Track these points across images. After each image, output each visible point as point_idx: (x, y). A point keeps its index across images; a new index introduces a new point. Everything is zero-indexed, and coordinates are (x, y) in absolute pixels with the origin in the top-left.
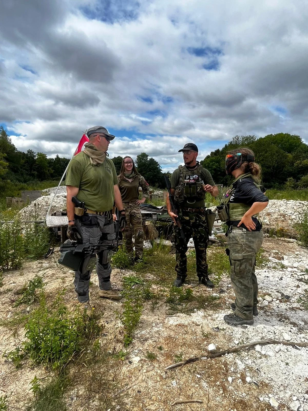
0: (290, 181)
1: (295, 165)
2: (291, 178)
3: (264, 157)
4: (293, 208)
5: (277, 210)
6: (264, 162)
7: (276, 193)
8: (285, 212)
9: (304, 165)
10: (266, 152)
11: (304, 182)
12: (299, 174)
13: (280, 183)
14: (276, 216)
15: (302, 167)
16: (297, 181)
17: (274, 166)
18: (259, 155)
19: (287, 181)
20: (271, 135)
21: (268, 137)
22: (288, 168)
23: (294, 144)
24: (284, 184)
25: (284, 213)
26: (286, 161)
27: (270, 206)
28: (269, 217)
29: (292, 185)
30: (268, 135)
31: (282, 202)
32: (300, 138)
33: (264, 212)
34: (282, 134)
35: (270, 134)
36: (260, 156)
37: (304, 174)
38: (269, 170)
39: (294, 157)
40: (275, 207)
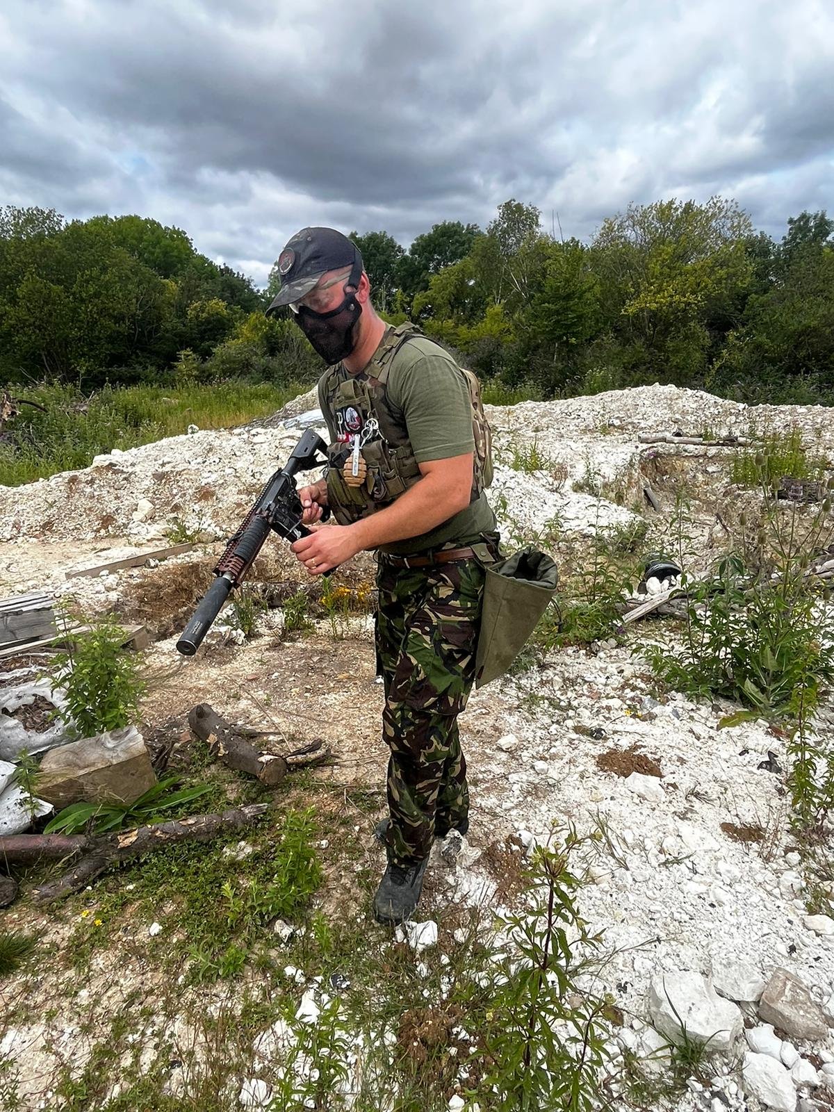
0: (187, 361)
1: (191, 313)
2: (188, 352)
3: (100, 286)
4: (278, 458)
5: (228, 471)
6: (103, 303)
7: (157, 396)
8: (257, 476)
9: (213, 315)
10: (104, 270)
11: (223, 362)
12: (202, 339)
13: (160, 368)
14: (235, 498)
15: (208, 321)
16: (205, 360)
17: (133, 316)
18: (82, 276)
19: (177, 360)
20: (106, 218)
21: (96, 222)
22: (171, 322)
23: (175, 253)
24: (172, 368)
25: (255, 481)
26: (163, 302)
27: (200, 460)
28: (210, 503)
29: (195, 373)
30: (98, 219)
31: (235, 440)
32: (187, 239)
33: (187, 484)
34: (137, 218)
35: (102, 215)
36: (87, 281)
37: (216, 340)
38: (123, 328)
39: (182, 289)
40: (217, 461)
